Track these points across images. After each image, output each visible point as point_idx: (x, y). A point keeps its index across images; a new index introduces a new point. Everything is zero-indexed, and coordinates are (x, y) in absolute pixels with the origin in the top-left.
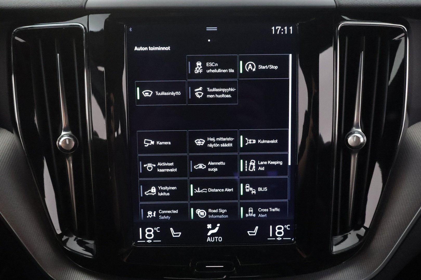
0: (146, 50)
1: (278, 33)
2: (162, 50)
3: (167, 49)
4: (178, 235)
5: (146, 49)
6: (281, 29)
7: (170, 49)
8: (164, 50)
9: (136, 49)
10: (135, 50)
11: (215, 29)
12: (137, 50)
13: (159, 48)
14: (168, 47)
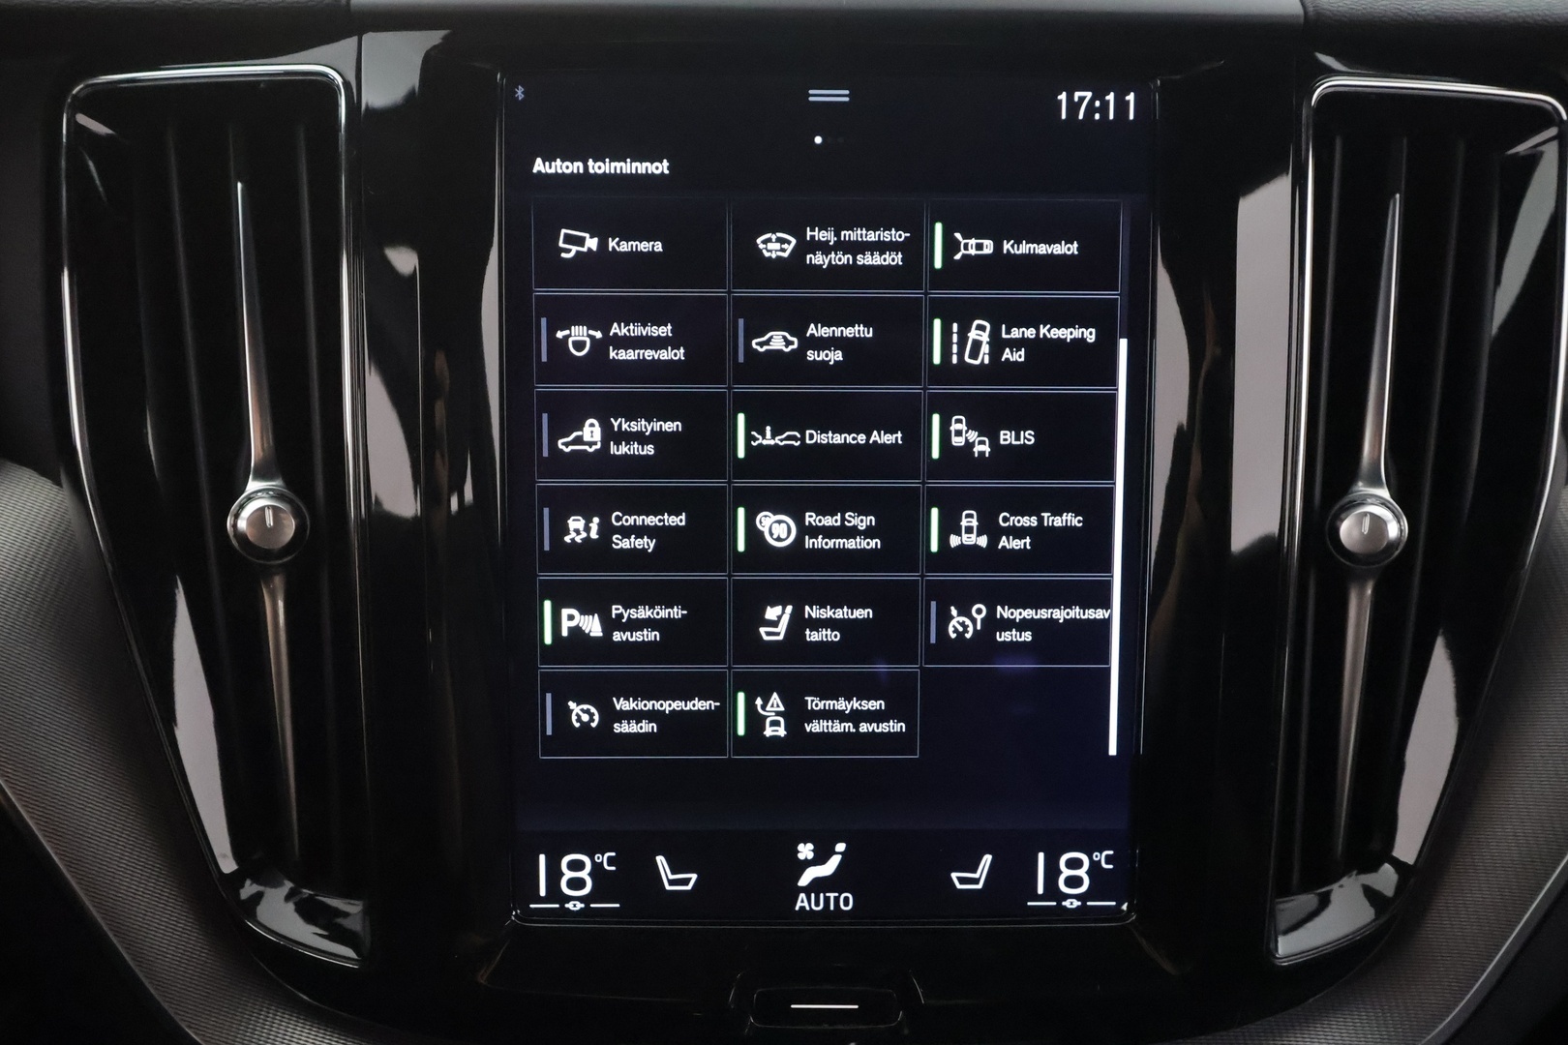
0: (575, 171)
1: (1081, 117)
2: (639, 172)
3: (657, 168)
4: (686, 882)
5: (576, 167)
6: (1092, 101)
7: (668, 168)
8: (644, 172)
9: (539, 166)
10: (535, 171)
11: (840, 96)
12: (543, 171)
13: (628, 167)
14: (661, 162)
